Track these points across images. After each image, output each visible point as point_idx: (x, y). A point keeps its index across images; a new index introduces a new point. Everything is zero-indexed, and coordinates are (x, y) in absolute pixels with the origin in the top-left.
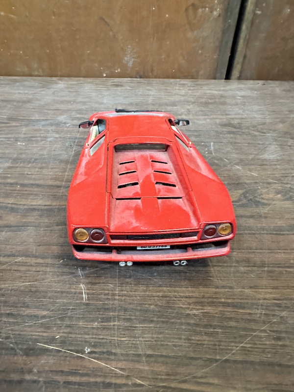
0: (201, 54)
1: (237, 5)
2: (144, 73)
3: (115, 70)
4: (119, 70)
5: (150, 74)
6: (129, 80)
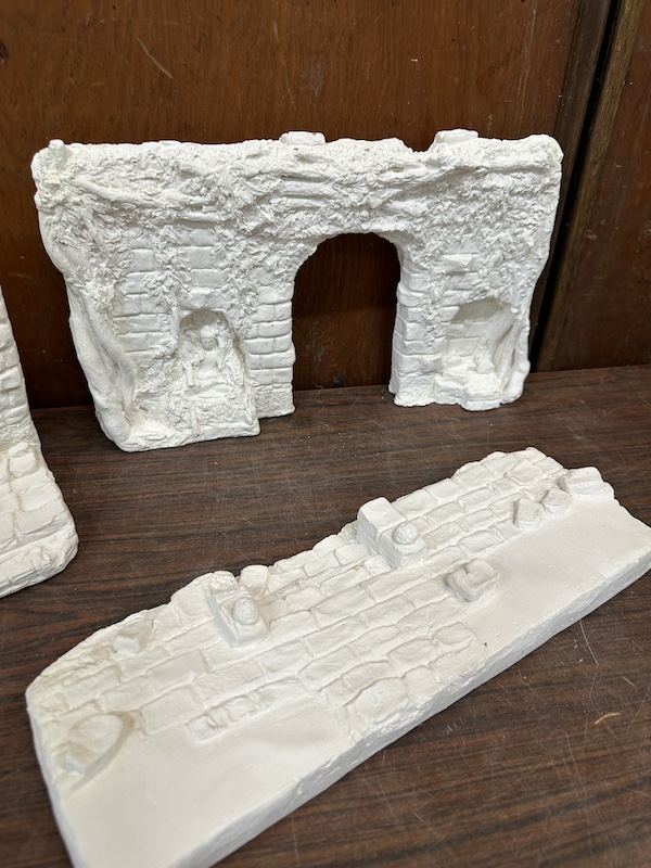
5: (364, 372)
6: (320, 397)
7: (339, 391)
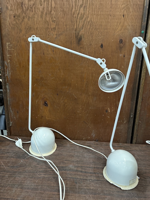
0: (121, 134)
1: (132, 121)
2: (99, 139)
3: (88, 137)
4: (89, 138)
5: (101, 140)
6: (93, 143)
7: (97, 142)
